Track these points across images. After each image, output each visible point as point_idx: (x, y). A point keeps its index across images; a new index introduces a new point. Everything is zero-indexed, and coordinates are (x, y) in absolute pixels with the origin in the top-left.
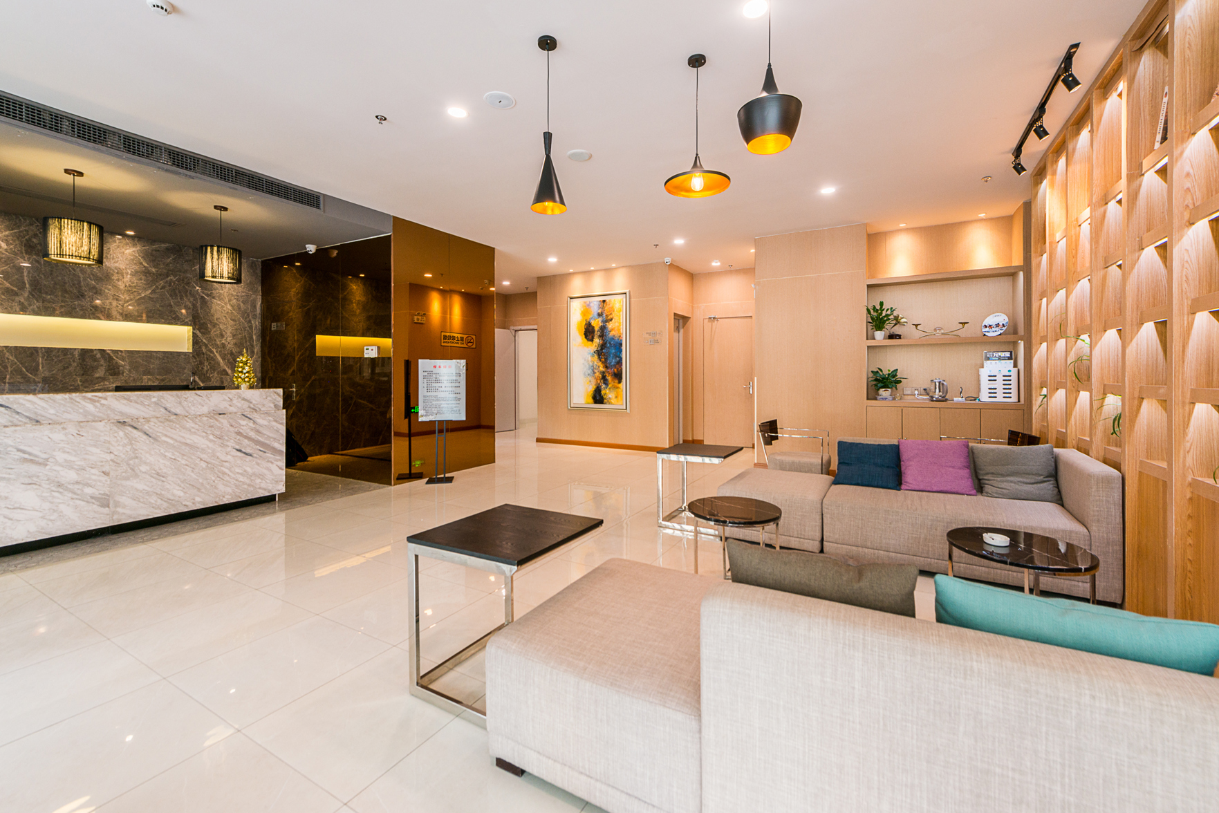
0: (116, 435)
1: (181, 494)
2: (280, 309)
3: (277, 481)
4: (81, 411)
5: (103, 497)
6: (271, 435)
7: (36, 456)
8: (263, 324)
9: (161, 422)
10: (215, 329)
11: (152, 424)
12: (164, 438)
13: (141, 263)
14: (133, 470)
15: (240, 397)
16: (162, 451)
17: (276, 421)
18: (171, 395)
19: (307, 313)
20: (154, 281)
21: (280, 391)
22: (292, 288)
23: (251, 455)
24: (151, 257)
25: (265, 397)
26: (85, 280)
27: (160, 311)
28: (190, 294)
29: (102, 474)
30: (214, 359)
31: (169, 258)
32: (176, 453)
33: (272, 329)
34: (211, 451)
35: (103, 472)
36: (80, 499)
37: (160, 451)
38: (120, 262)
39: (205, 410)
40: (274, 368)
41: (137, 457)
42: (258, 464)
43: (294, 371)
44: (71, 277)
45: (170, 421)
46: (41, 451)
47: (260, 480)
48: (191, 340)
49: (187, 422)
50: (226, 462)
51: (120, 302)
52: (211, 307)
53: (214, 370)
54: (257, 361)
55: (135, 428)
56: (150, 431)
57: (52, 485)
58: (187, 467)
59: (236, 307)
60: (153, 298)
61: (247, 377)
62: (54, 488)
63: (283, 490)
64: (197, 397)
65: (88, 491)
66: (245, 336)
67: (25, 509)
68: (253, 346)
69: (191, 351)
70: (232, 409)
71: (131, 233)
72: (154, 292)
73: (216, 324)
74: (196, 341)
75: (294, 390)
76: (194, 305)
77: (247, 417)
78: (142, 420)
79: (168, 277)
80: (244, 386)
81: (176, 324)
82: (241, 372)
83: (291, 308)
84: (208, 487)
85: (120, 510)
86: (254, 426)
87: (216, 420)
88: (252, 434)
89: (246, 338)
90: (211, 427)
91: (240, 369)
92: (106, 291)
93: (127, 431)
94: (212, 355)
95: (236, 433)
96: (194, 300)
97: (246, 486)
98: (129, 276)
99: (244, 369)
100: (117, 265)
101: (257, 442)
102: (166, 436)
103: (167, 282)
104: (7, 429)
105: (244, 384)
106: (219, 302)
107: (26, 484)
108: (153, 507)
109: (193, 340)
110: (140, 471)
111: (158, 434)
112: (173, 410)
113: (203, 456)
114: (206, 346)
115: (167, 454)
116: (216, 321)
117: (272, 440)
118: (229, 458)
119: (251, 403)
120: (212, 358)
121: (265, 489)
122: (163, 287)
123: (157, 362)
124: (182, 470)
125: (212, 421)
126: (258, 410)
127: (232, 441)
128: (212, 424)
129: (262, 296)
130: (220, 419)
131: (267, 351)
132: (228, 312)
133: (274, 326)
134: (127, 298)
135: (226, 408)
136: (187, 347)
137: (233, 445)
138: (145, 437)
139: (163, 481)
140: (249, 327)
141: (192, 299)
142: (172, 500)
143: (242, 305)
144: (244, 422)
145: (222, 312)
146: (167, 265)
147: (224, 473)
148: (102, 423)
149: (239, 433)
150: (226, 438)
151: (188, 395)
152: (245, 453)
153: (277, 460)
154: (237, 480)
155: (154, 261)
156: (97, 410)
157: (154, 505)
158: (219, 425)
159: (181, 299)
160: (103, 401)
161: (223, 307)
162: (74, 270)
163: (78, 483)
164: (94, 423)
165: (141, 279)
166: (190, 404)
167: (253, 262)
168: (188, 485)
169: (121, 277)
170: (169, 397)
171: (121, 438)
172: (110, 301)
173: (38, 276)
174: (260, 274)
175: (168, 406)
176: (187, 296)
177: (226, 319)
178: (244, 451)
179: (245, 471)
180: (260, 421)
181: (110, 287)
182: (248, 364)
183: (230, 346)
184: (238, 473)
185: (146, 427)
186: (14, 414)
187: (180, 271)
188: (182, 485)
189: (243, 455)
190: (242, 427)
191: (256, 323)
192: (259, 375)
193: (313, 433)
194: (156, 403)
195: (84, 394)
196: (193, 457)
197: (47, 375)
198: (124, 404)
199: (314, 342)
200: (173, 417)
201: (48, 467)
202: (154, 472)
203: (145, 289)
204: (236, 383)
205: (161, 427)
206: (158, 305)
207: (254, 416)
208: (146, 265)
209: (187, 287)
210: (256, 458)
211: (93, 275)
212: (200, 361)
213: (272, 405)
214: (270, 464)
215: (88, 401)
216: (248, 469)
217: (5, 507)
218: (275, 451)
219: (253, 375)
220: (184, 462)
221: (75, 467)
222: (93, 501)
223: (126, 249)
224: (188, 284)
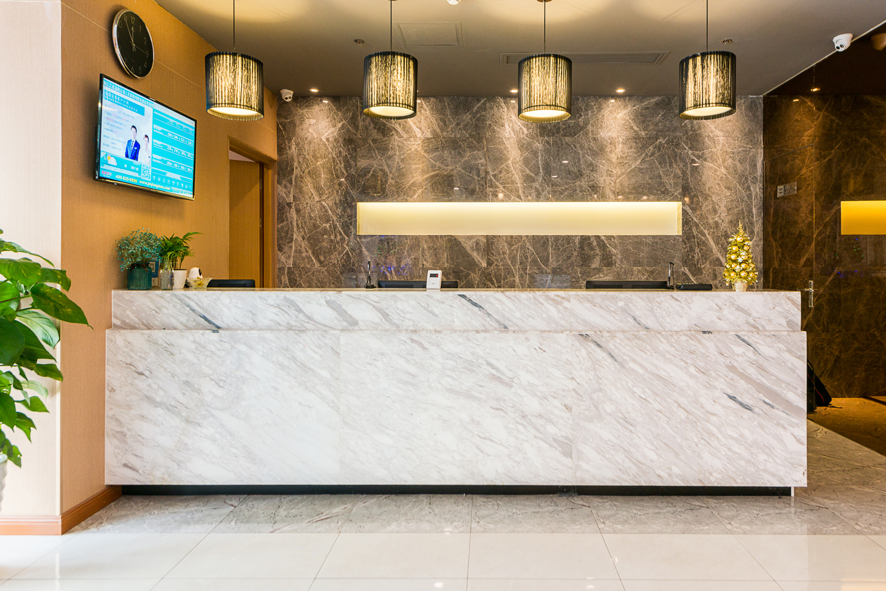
0: (578, 353)
1: (652, 455)
2: (788, 165)
3: (792, 464)
4: (545, 315)
5: (566, 441)
6: (783, 377)
7: (503, 374)
8: (765, 189)
9: (628, 339)
10: (706, 203)
11: (618, 341)
12: (632, 365)
13: (632, 128)
14: (597, 408)
15: (733, 304)
16: (630, 385)
17: (790, 351)
18: (641, 298)
19: (828, 168)
20: (644, 147)
21: (797, 296)
22: (806, 130)
23: (750, 409)
24: (642, 118)
25: (771, 306)
26: (584, 156)
27: (649, 184)
28: (680, 158)
29: (564, 408)
30: (705, 244)
31: (658, 115)
32: (647, 390)
33: (779, 195)
34: (692, 394)
35: (565, 405)
36: (543, 440)
37: (627, 384)
38: (612, 129)
39: (684, 323)
40: (780, 255)
41: (600, 390)
42: (761, 426)
43: (808, 260)
44: (573, 155)
45: (639, 338)
46: (506, 367)
47: (765, 457)
48: (681, 220)
49: (661, 342)
50: (713, 414)
51: (613, 179)
52: (702, 172)
53: (706, 259)
54: (758, 245)
55: (599, 346)
56: (615, 352)
57: (517, 414)
58: (660, 414)
59: (731, 170)
60: (642, 169)
61: (744, 270)
62: (518, 419)
63: (803, 482)
64: (673, 302)
65: (551, 429)
66: (742, 210)
67: (494, 442)
68: (752, 223)
69: (681, 234)
70: (722, 325)
71: (621, 91)
72: (643, 161)
73: (708, 195)
74: (686, 222)
75: (812, 290)
76: (684, 173)
77: (744, 341)
78: (606, 334)
79: (657, 140)
80: (739, 285)
81: (665, 200)
82: (735, 261)
83: (803, 161)
84: (689, 452)
85: (583, 465)
86: (755, 358)
87: (700, 342)
88: (752, 371)
89: (743, 213)
90: (692, 352)
91: (733, 257)
92: (601, 166)
93: (589, 349)
94: (703, 238)
95: (728, 366)
96: (684, 166)
97: (743, 463)
98: (620, 146)
99: (739, 255)
100: (610, 134)
101: (760, 387)
102: (634, 361)
103: (655, 147)
104: (478, 335)
105: (739, 281)
106: (711, 165)
107: (494, 409)
108: (620, 470)
109: (683, 220)
110: (605, 411)
111: (625, 358)
112: (643, 321)
113: (682, 400)
114: (697, 225)
115: (635, 389)
116: (708, 192)
117: (783, 385)
118: (717, 409)
119: (750, 315)
120: (704, 242)
121: (774, 475)
122: (653, 154)
123: (646, 249)
124: (655, 418)
125: (693, 343)
126: (761, 328)
127: (722, 380)
128: (693, 348)
129: (764, 148)
130: (704, 341)
131: (770, 230)
132: (722, 178)
133: (781, 190)
134: (619, 173)
135: (712, 322)
136: (675, 229)
137: (723, 387)
138: (610, 360)
139: (631, 432)
140: (747, 196)
141: (681, 165)
142: (643, 464)
143: (738, 165)
144: (739, 349)
145: (715, 179)
146: (657, 124)
147: (711, 434)
148: (564, 336)
149: (732, 368)
150: (714, 374)
151: (662, 298)
152: (741, 404)
153: (793, 425)
154: (729, 449)
155: (643, 122)
156: (560, 315)
157: (621, 467)
158: (703, 350)
159: (670, 166)
160: (566, 304)
161: (716, 171)
162: (575, 147)
163: (540, 416)
164: (556, 335)
165: (631, 148)
166: (664, 313)
167: (753, 102)
168: (662, 445)
169: (613, 149)
170: (637, 299)
171: (584, 358)
172: (604, 178)
173: (549, 158)
174: (761, 117)
175: (638, 314)
176: (676, 161)
177: (720, 187)
178: (740, 400)
179: (742, 436)
180: (764, 349)
181: (604, 161)
182: (745, 248)
183: (724, 226)
184: (731, 437)
185: (611, 346)
186: (486, 315)
187: (669, 130)
188: (655, 443)
189: (738, 406)
190: (736, 357)
191: (757, 190)
192: (761, 266)
193: (837, 360)
194: (624, 310)
195: (547, 293)
196: (669, 400)
197: (555, 266)
198: (587, 309)
199: (839, 211)
200: (642, 333)
201: (513, 390)
202: (620, 415)
203: (635, 159)
204: (728, 279)
205: (628, 347)
206: (647, 177)
207: (753, 338)
208: (636, 128)
209: (676, 150)
210: (759, 414)
211: (590, 149)
212: (691, 247)
213: (783, 322)
214: (781, 431)
215: (551, 302)
216: (747, 433)
217: (478, 435)
218: (789, 406)
219: (753, 266)
220: (657, 406)
221: (538, 393)
222: (556, 445)
223: (618, 114)
224: (678, 145)
